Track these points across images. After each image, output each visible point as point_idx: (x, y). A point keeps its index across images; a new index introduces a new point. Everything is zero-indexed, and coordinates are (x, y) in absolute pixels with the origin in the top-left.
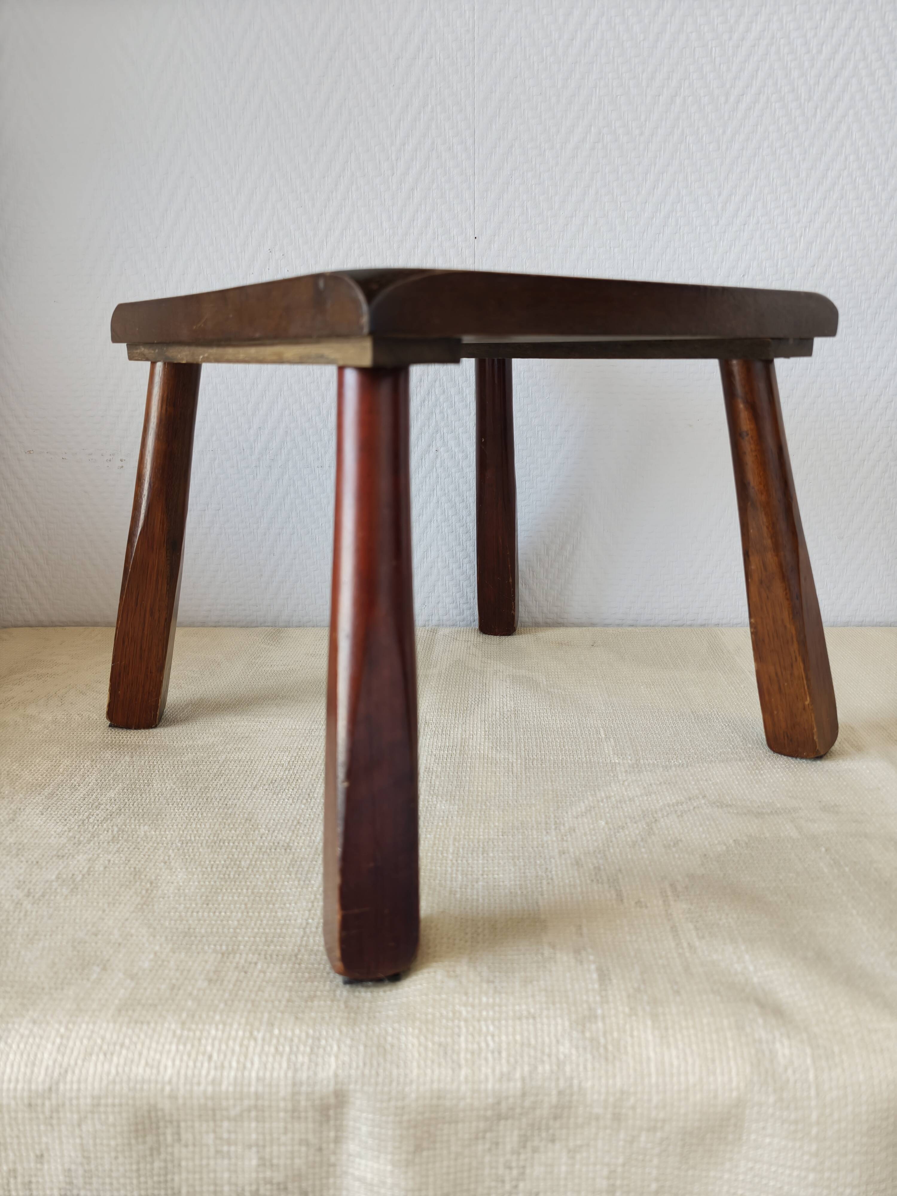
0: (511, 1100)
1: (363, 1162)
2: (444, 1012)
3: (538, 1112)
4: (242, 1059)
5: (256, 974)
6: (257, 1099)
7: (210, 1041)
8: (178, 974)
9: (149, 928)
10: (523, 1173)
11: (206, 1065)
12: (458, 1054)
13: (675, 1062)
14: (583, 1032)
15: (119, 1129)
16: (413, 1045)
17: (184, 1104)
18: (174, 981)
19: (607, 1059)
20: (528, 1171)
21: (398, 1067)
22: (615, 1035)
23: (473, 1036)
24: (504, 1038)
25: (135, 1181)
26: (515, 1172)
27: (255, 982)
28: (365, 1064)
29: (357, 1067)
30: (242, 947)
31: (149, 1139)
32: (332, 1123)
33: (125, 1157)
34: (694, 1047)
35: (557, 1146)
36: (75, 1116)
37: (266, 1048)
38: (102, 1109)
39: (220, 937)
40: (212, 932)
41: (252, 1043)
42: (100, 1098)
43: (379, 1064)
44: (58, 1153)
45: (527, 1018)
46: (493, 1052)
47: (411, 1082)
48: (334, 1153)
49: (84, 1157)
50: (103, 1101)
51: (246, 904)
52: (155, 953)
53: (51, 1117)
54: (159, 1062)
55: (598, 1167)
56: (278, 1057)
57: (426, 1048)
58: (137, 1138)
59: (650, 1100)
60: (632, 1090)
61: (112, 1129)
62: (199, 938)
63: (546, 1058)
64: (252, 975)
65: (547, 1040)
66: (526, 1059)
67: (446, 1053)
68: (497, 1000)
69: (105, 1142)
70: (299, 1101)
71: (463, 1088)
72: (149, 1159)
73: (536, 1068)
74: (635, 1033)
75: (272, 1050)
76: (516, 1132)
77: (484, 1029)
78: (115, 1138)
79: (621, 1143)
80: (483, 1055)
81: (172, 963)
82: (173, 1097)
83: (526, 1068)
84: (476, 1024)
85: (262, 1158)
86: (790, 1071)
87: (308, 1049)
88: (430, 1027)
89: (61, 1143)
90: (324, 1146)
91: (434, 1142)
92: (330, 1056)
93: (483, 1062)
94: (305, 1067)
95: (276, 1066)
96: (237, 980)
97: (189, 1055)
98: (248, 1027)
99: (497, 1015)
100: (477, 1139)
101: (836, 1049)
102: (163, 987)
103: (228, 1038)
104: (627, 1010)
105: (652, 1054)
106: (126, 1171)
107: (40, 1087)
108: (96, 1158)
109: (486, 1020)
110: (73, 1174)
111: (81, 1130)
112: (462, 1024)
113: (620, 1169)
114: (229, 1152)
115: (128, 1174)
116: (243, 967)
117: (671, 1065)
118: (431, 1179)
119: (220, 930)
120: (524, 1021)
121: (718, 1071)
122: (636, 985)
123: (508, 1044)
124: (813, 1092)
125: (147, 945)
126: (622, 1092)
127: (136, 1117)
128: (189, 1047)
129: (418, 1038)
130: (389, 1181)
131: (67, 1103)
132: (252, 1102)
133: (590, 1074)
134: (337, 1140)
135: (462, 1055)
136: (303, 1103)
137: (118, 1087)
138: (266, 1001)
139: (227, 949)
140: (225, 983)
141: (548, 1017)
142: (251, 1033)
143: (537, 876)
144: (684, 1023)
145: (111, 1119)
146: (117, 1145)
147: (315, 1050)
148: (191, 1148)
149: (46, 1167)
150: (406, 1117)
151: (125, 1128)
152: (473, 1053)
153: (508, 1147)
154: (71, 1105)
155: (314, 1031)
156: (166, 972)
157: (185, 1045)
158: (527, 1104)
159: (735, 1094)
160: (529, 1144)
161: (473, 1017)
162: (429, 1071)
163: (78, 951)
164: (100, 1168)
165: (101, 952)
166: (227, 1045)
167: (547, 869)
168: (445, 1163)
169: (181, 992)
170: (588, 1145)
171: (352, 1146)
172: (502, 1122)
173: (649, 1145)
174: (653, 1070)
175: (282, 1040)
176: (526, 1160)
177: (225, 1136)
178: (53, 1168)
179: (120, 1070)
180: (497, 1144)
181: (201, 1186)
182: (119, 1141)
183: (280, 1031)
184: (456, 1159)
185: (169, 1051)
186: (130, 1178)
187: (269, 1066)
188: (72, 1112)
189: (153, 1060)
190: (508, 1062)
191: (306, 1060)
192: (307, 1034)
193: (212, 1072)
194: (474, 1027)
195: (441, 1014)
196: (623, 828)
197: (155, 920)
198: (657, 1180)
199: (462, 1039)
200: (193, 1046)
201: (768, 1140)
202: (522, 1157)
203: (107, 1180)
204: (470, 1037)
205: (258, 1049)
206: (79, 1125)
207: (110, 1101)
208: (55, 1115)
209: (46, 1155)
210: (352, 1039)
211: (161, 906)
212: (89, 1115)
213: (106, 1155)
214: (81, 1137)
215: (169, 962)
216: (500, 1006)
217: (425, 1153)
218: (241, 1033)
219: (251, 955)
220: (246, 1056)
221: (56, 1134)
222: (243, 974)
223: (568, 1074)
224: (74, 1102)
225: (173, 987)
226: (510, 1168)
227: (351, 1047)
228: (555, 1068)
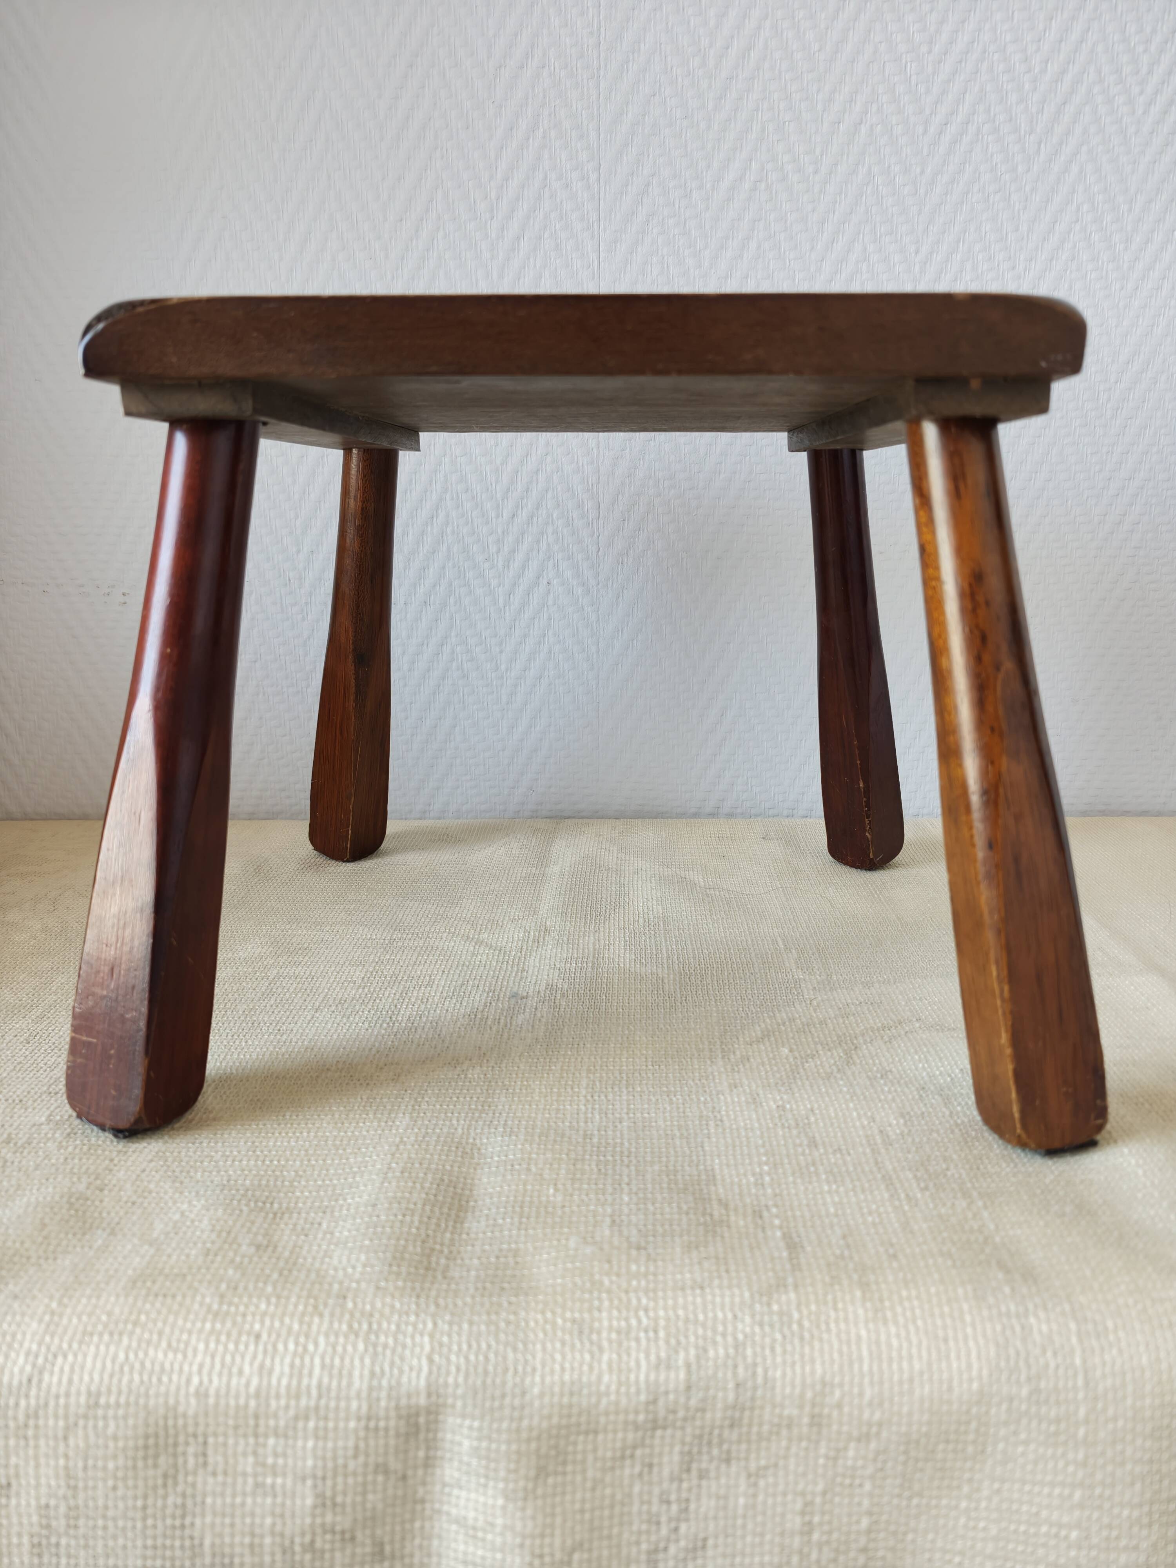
0: (671, 1397)
1: (464, 1494)
2: (579, 1282)
3: (708, 1415)
4: (302, 1339)
5: (320, 1236)
6: (320, 1397)
7: (258, 1318)
8: (214, 1236)
9: (174, 1182)
10: (686, 1510)
11: (252, 1348)
12: (599, 1333)
13: (895, 1343)
14: (769, 1305)
15: (121, 1444)
16: (536, 1322)
17: (217, 1405)
18: (209, 1245)
19: (802, 1338)
20: (692, 1506)
21: (515, 1349)
22: (813, 1307)
23: (619, 1311)
24: (661, 1313)
25: (139, 1525)
26: (674, 1508)
27: (319, 1246)
28: (470, 1346)
29: (460, 1349)
30: (300, 1205)
31: (162, 1460)
32: (422, 1436)
33: (127, 1487)
34: (920, 1323)
35: (734, 1469)
36: (61, 1423)
37: (336, 1325)
38: (100, 1412)
39: (270, 1192)
40: (260, 1185)
41: (316, 1320)
42: (99, 1394)
43: (489, 1346)
44: (33, 1482)
45: (693, 1288)
46: (646, 1331)
47: (534, 1370)
48: (424, 1483)
49: (69, 1487)
50: (102, 1401)
51: (306, 1151)
52: (182, 1214)
53: (26, 1426)
54: (187, 1344)
55: (790, 1497)
56: (352, 1337)
57: (554, 1324)
58: (145, 1458)
59: (861, 1394)
60: (837, 1380)
61: (111, 1444)
62: (242, 1192)
63: (719, 1338)
64: (315, 1238)
65: (720, 1315)
66: (692, 1339)
67: (581, 1332)
68: (652, 1269)
69: (100, 1464)
70: (378, 1399)
71: (606, 1378)
72: (161, 1492)
73: (705, 1351)
74: (840, 1305)
75: (344, 1327)
76: (677, 1449)
77: (634, 1302)
78: (115, 1457)
79: (821, 1461)
80: (633, 1335)
81: (206, 1221)
82: (201, 1395)
83: (692, 1352)
84: (623, 1295)
85: (320, 1496)
86: (1049, 1354)
87: (393, 1327)
88: (559, 1299)
89: (37, 1466)
90: (410, 1473)
91: (564, 1463)
92: (422, 1335)
93: (633, 1344)
94: (388, 1352)
95: (350, 1348)
96: (295, 1246)
97: (229, 1335)
98: (312, 1301)
99: (652, 1286)
100: (623, 1458)
101: (1110, 1324)
102: (194, 1252)
103: (284, 1314)
104: (827, 1279)
105: (863, 1333)
106: (127, 1508)
107: (15, 1382)
108: (86, 1488)
109: (636, 1291)
110: (52, 1513)
111: (67, 1446)
112: (604, 1295)
113: (818, 1500)
114: (273, 1486)
115: (130, 1514)
116: (303, 1229)
117: (889, 1345)
118: (559, 1520)
119: (272, 1183)
120: (689, 1292)
121: (953, 1355)
122: (838, 1252)
123: (668, 1320)
124: (1080, 1382)
125: (170, 1204)
126: (824, 1384)
127: (147, 1425)
128: (229, 1324)
129: (543, 1313)
130: (499, 1521)
131: (52, 1403)
132: (312, 1403)
133: (779, 1360)
134: (429, 1463)
135: (604, 1335)
136: (383, 1403)
137: (125, 1380)
138: (336, 1269)
139: (280, 1208)
140: (280, 1249)
141: (720, 1287)
142: (315, 1307)
143: (701, 1117)
144: (904, 1293)
145: (111, 1430)
146: (117, 1468)
147: (403, 1327)
148: (220, 1478)
149: (13, 1501)
150: (525, 1423)
151: (131, 1443)
152: (619, 1332)
153: (666, 1472)
154: (57, 1405)
155: (402, 1304)
156: (198, 1233)
157: (223, 1323)
158: (693, 1402)
159: (975, 1386)
160: (694, 1466)
161: (619, 1287)
162: (558, 1357)
163: (77, 1211)
164: (91, 1504)
165: (109, 1213)
166: (282, 1322)
167: (714, 1108)
168: (579, 1496)
169: (219, 1258)
170: (776, 1465)
171: (449, 1471)
172: (659, 1433)
173: (860, 1463)
174: (865, 1353)
175: (357, 1315)
176: (690, 1490)
177: (270, 1461)
178: (23, 1502)
179: (132, 1356)
180: (651, 1466)
181: (233, 1535)
182: (121, 1462)
183: (355, 1304)
184: (593, 1489)
185: (201, 1331)
186: (133, 1519)
187: (339, 1349)
188: (56, 1417)
189: (179, 1341)
190: (667, 1342)
191: (391, 1341)
192: (392, 1307)
193: (260, 1357)
194: (620, 1300)
195: (575, 1284)
196: (813, 1056)
197: (181, 1172)
198: (870, 1513)
199: (604, 1314)
200: (234, 1323)
201: (1020, 1449)
202: (685, 1485)
203: (100, 1522)
204: (615, 1313)
205: (325, 1325)
206: (66, 1438)
207: (112, 1400)
208: (31, 1422)
209: (14, 1483)
210: (452, 1314)
211: (191, 1154)
212: (81, 1422)
213: (100, 1484)
214: (66, 1457)
215: (200, 1221)
216: (655, 1275)
217: (550, 1480)
218: (301, 1308)
219: (312, 1215)
220: (307, 1336)
221: (31, 1452)
222: (303, 1237)
223: (749, 1360)
224: (62, 1401)
225: (207, 1253)
226: (668, 1502)
227: (451, 1324)
228: (731, 1351)
